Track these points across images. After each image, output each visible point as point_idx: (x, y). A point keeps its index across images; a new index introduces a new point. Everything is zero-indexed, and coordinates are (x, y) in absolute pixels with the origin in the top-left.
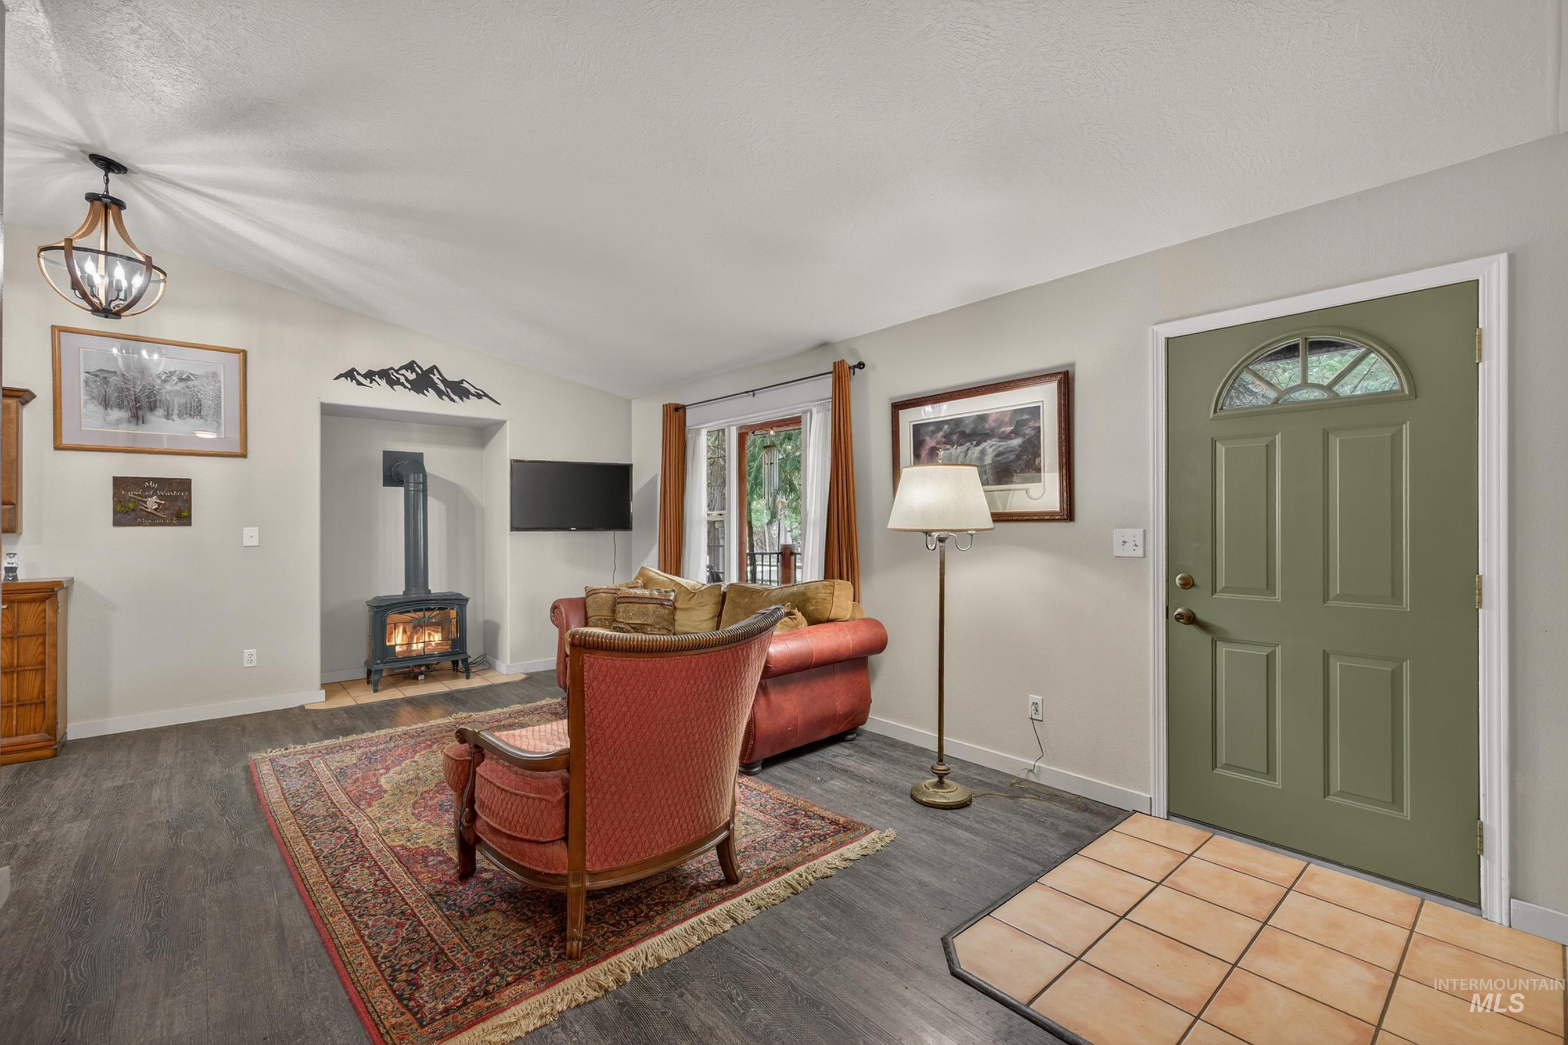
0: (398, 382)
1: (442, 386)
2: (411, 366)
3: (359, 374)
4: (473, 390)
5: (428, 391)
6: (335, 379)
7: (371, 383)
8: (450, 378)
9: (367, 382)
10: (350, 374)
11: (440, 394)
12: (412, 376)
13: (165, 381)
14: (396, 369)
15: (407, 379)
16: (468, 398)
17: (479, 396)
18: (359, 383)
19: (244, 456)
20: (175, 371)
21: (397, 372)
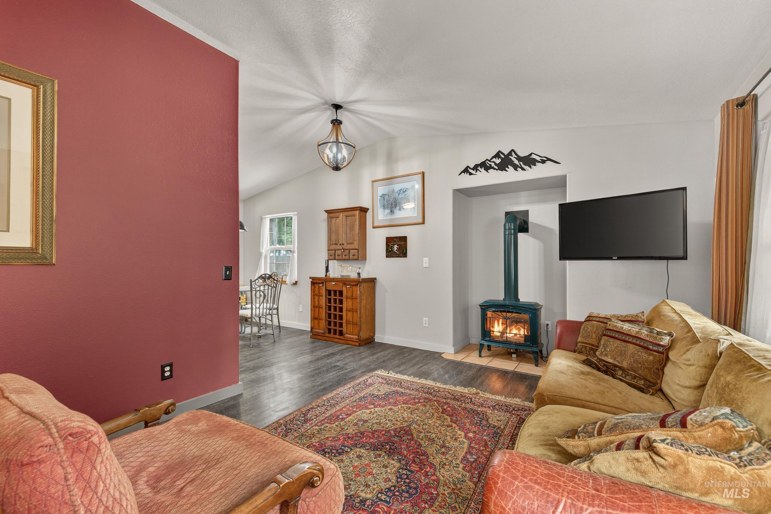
0: (491, 167)
1: (516, 162)
2: (497, 156)
3: (470, 168)
4: (538, 159)
5: (508, 168)
6: (459, 175)
7: (476, 172)
8: (522, 154)
9: (473, 172)
10: (466, 170)
11: (515, 167)
12: (498, 161)
13: (399, 194)
14: (489, 159)
15: (495, 164)
16: (535, 165)
17: (543, 162)
18: (471, 174)
19: (424, 223)
20: (401, 189)
21: (490, 161)
